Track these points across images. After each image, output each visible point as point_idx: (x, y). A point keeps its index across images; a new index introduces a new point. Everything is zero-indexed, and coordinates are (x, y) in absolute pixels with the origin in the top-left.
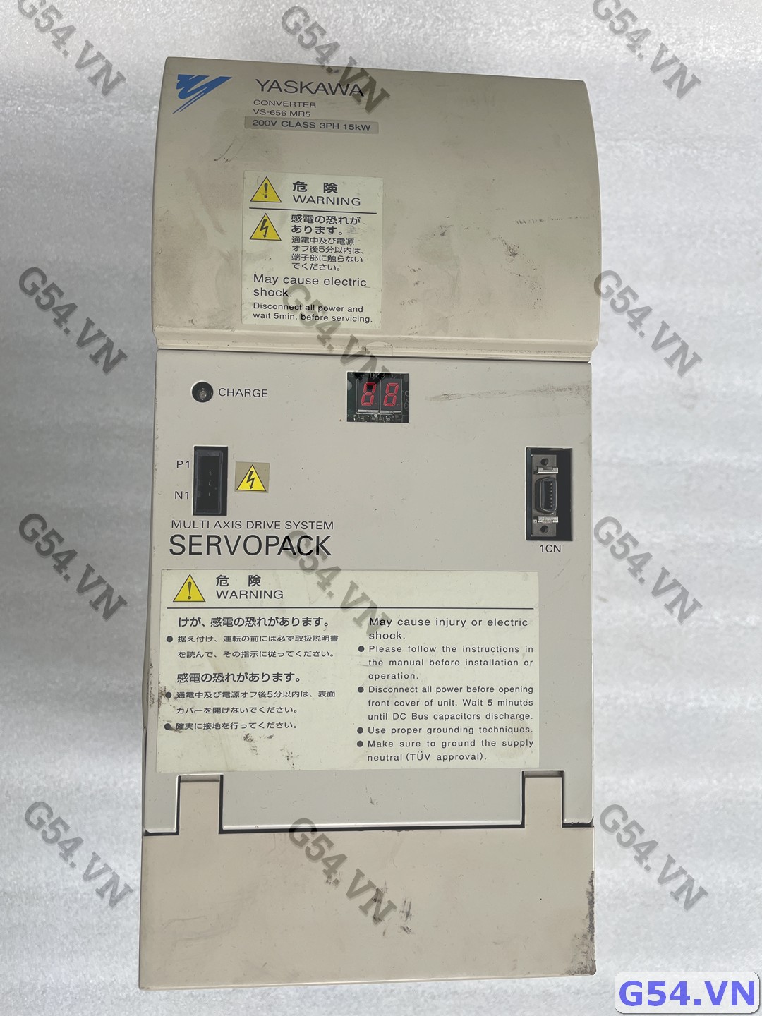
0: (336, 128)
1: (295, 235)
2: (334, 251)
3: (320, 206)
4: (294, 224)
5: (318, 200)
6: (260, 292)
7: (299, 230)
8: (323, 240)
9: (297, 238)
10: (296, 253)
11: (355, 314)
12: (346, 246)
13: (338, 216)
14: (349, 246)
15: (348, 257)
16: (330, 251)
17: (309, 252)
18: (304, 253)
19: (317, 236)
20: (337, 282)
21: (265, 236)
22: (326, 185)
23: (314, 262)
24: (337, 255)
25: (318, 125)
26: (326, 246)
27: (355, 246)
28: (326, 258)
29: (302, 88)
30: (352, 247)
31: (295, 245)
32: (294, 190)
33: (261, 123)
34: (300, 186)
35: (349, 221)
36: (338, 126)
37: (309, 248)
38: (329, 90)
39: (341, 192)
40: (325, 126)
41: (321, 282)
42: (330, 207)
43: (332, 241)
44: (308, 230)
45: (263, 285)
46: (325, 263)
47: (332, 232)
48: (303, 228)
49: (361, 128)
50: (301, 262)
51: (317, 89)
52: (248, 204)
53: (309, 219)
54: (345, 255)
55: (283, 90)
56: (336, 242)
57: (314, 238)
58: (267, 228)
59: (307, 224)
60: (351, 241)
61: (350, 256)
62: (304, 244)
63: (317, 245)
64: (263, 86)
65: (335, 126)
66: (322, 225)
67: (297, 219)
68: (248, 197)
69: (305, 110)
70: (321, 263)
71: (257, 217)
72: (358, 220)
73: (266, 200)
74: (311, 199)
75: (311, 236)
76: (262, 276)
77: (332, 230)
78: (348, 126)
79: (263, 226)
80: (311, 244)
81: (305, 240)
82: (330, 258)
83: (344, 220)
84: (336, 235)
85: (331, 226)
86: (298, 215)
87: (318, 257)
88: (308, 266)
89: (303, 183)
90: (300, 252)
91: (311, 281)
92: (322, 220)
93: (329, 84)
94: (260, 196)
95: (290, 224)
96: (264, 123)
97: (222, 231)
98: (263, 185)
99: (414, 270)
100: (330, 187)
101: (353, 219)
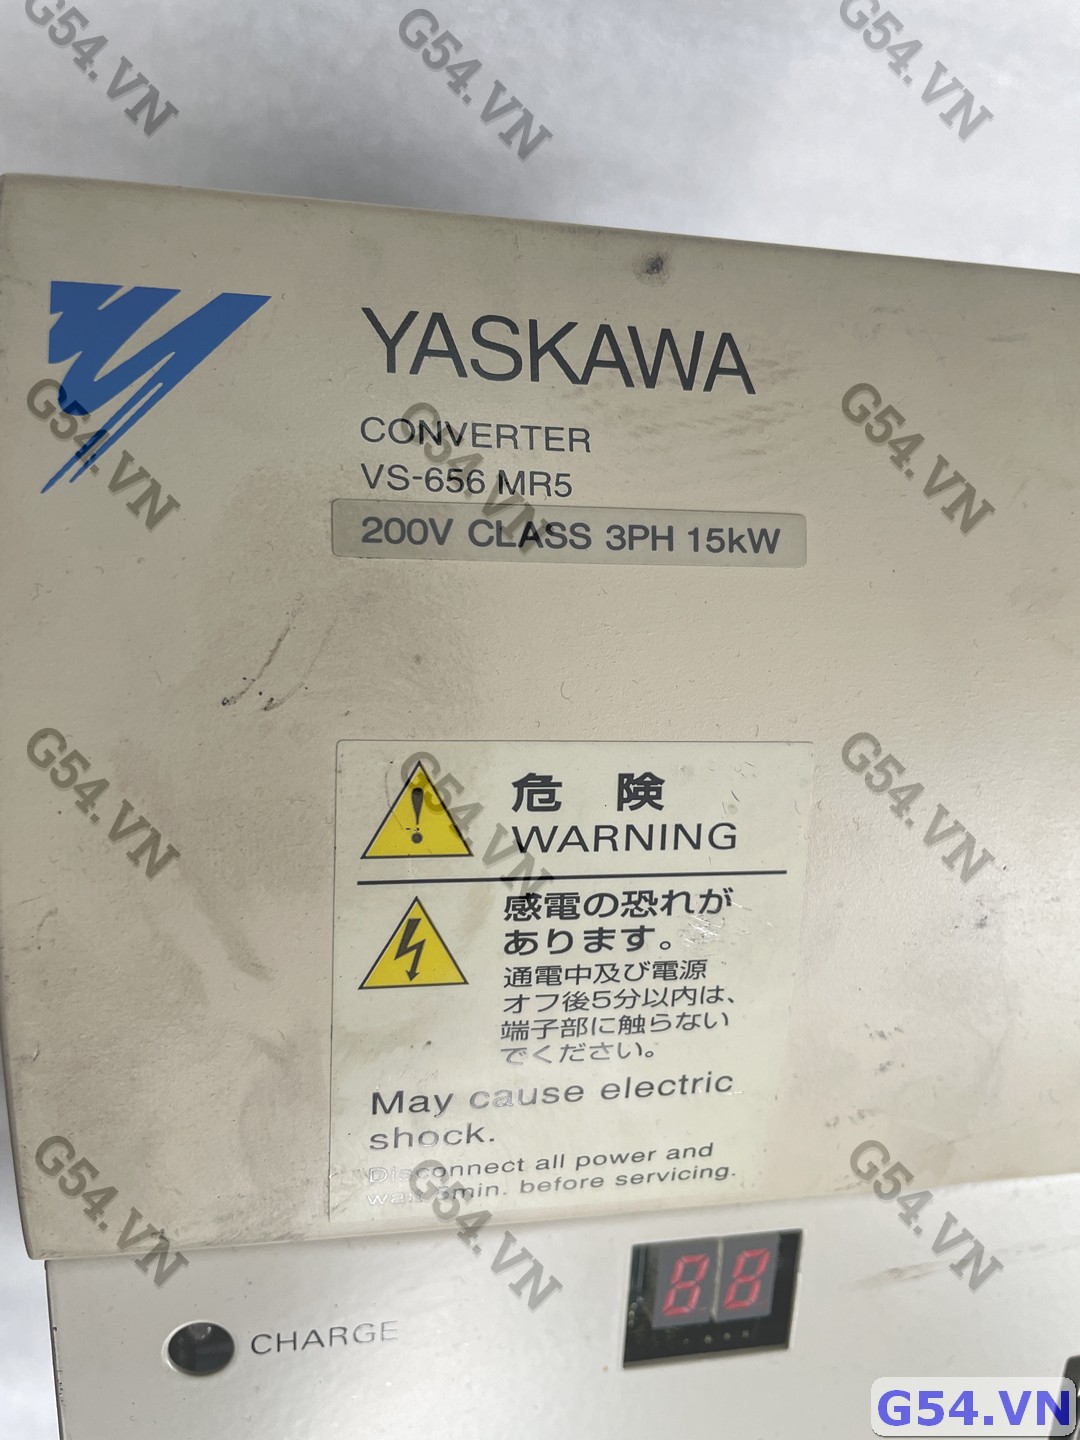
0: (662, 544)
1: (517, 961)
2: (640, 1001)
3: (604, 859)
4: (512, 926)
5: (597, 838)
6: (390, 1140)
7: (529, 946)
8: (607, 972)
9: (522, 973)
10: (517, 1018)
11: (689, 1163)
12: (679, 984)
13: (660, 887)
14: (690, 983)
15: (684, 1016)
16: (629, 1002)
17: (559, 1013)
18: (546, 1015)
19: (590, 960)
20: (644, 1090)
21: (412, 974)
22: (625, 780)
23: (574, 1042)
24: (648, 1013)
25: (599, 536)
26: (614, 988)
27: (710, 980)
28: (615, 1026)
29: (536, 354)
30: (697, 984)
31: (515, 993)
32: (516, 808)
33: (395, 531)
34: (537, 790)
35: (696, 903)
36: (670, 538)
37: (561, 1000)
38: (632, 364)
39: (677, 805)
40: (625, 537)
41: (592, 1093)
42: (637, 859)
43: (635, 972)
44: (560, 942)
45: (401, 1120)
46: (608, 1040)
47: (640, 945)
48: (542, 939)
49: (746, 542)
50: (533, 1043)
51: (593, 362)
52: (352, 868)
53: (564, 907)
54: (673, 1013)
55: (468, 368)
56: (649, 974)
57: (578, 969)
58: (420, 946)
59: (557, 924)
60: (697, 967)
61: (691, 1011)
62: (543, 988)
63: (587, 987)
64: (391, 344)
65: (661, 538)
66: (607, 924)
67: (522, 911)
68: (353, 840)
69: (552, 464)
70: (599, 1039)
71: (385, 912)
72: (726, 898)
73: (419, 849)
74: (574, 837)
75: (566, 961)
76: (400, 1095)
77: (637, 939)
78: (703, 536)
79: (408, 941)
80: (568, 987)
81: (550, 975)
82: (626, 1024)
83: (679, 904)
84: (651, 952)
85: (635, 923)
86: (528, 896)
87: (589, 1025)
88: (554, 1053)
89: (546, 780)
90: (530, 1013)
91: (561, 1095)
92: (608, 905)
93: (633, 331)
94: (396, 838)
95: (500, 927)
96: (406, 531)
97: (257, 969)
98: (408, 792)
99: (882, 1035)
100: (640, 789)
101: (709, 895)
